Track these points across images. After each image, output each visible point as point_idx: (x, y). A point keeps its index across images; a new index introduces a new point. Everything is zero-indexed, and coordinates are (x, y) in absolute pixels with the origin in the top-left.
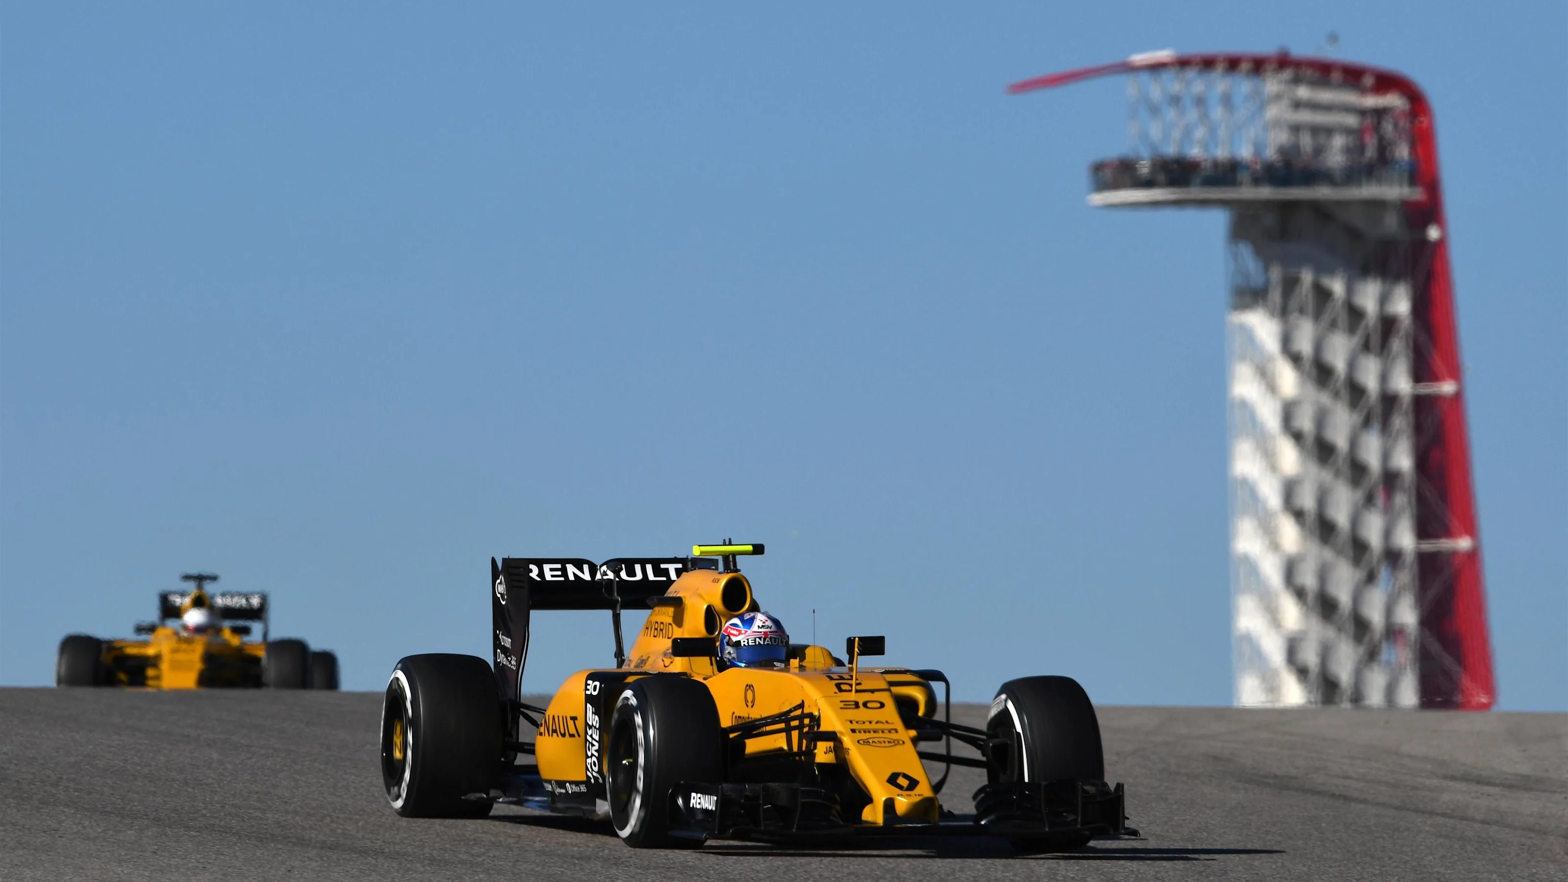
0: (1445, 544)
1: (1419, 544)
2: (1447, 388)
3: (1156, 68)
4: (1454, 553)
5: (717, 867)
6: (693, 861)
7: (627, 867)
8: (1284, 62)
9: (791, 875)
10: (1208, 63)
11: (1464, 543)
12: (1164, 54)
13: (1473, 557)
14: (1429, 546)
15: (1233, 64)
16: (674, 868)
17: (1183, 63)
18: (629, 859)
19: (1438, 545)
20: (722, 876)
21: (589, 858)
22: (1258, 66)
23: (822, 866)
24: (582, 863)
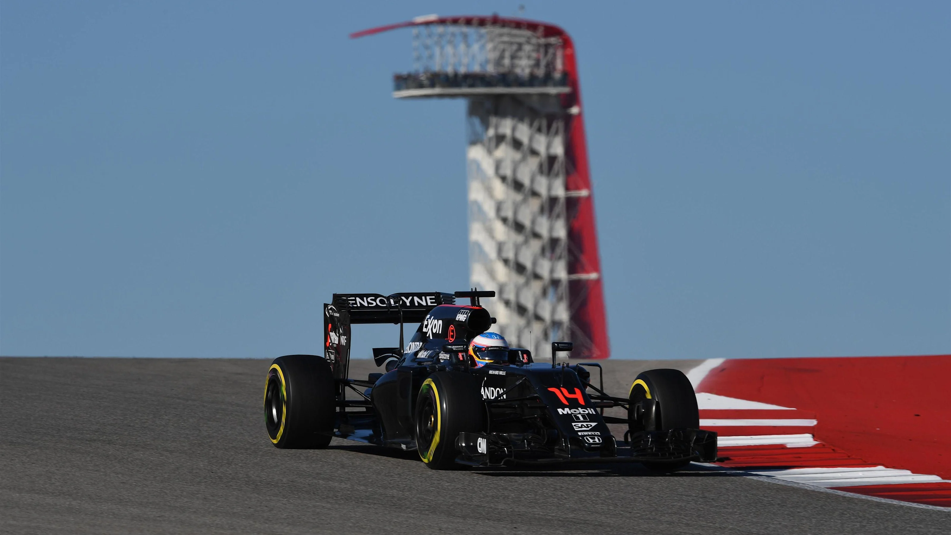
0: (584, 276)
1: (568, 276)
2: (584, 193)
3: (427, 24)
4: (588, 281)
5: (163, 444)
6: (150, 441)
7: (114, 445)
8: (496, 21)
9: (202, 448)
10: (455, 21)
11: (593, 276)
12: (432, 17)
13: (598, 282)
14: (575, 277)
15: (469, 22)
16: (139, 445)
17: (442, 22)
18: (116, 441)
19: (579, 277)
20: (165, 449)
21: (95, 440)
22: (482, 22)
23: (219, 443)
24: (91, 443)
